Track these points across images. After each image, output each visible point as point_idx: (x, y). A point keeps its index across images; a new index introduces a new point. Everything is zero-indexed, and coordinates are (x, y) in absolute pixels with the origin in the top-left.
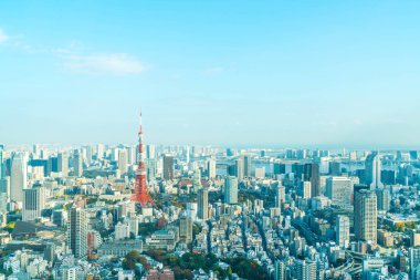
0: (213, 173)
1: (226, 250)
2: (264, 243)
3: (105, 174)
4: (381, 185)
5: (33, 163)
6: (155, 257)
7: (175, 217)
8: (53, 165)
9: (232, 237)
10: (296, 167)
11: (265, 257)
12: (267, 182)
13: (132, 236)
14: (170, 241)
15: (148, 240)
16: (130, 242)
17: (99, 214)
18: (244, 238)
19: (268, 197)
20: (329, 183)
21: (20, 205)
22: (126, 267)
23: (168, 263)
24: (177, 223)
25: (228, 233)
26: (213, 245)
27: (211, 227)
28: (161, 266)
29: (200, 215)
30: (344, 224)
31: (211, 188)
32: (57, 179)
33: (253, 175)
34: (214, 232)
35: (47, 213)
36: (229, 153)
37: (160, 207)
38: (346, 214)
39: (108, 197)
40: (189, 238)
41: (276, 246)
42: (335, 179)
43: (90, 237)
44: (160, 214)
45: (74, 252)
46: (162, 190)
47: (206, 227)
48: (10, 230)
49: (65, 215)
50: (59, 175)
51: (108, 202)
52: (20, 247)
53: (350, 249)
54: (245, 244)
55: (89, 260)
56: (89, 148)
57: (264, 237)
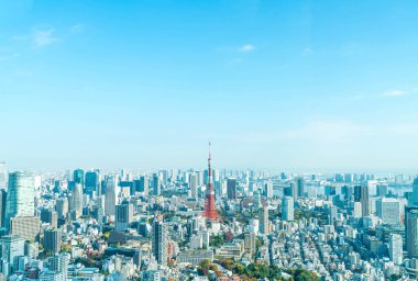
0: (271, 193)
1: (286, 261)
2: (321, 257)
3: (179, 194)
5: (122, 184)
6: (224, 265)
7: (240, 231)
8: (137, 185)
9: (291, 250)
10: (345, 190)
11: (323, 269)
12: (319, 203)
13: (204, 247)
14: (236, 252)
15: (218, 251)
16: (203, 252)
17: (176, 227)
18: (302, 253)
19: (322, 215)
20: (379, 204)
21: (113, 218)
22: (201, 273)
23: (236, 271)
24: (242, 237)
25: (286, 247)
26: (274, 257)
27: (272, 241)
28: (230, 273)
29: (262, 230)
30: (397, 242)
31: (270, 207)
32: (141, 198)
33: (306, 195)
34: (275, 246)
35: (134, 225)
36: (283, 176)
37: (226, 223)
38: (398, 232)
39: (183, 213)
40: (253, 250)
41: (332, 260)
42: (384, 200)
43: (170, 246)
44: (226, 228)
45: (157, 258)
46: (227, 208)
47: (267, 241)
48: (106, 239)
49: (149, 227)
50: (143, 194)
51: (183, 217)
52: (114, 253)
53: (403, 265)
54: (303, 257)
55: (170, 266)
56: (164, 172)
57: (320, 253)
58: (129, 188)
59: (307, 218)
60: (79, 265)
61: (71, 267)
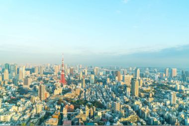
0: (86, 74)
1: (91, 98)
2: (103, 97)
3: (51, 74)
4: (140, 78)
5: (26, 70)
6: (67, 101)
7: (74, 88)
8: (32, 70)
10: (112, 72)
11: (103, 101)
12: (103, 77)
13: (60, 94)
14: (72, 96)
15: (65, 95)
16: (59, 96)
17: (49, 87)
18: (96, 95)
20: (123, 77)
21: (22, 83)
22: (58, 104)
23: (72, 103)
24: (75, 90)
25: (91, 93)
26: (86, 97)
27: (86, 91)
28: (70, 104)
29: (82, 87)
30: (128, 90)
31: (86, 79)
32: (35, 75)
34: (87, 93)
35: (31, 86)
36: (91, 67)
37: (69, 85)
38: (129, 87)
39: (52, 81)
40: (79, 94)
41: (107, 97)
42: (125, 76)
43: (46, 94)
44: (69, 87)
45: (41, 99)
46: (69, 79)
47: (84, 91)
48: (19, 92)
49: (38, 87)
50: (35, 74)
51: (51, 83)
52: (22, 97)
53: (130, 98)
54: (97, 97)
55: (46, 102)
57: (103, 95)
58: (29, 71)
59: (99, 82)
60: (6, 103)
61: (3, 104)
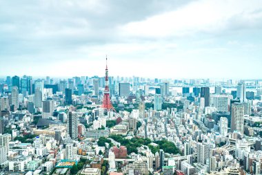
0: (147, 93)
1: (155, 136)
2: (178, 132)
3: (86, 93)
4: (246, 100)
5: (47, 86)
6: (115, 139)
9: (159, 129)
11: (177, 138)
12: (178, 98)
13: (103, 128)
14: (124, 131)
15: (112, 130)
16: (101, 130)
17: (84, 115)
18: (166, 130)
19: (179, 106)
21: (41, 110)
22: (100, 144)
23: (123, 143)
24: (128, 121)
25: (156, 127)
26: (148, 133)
27: (147, 123)
28: (119, 144)
29: (140, 116)
30: (224, 122)
31: (146, 101)
32: (60, 96)
33: (170, 93)
34: (149, 126)
35: (55, 114)
36: (156, 81)
37: (118, 112)
39: (89, 106)
40: (135, 129)
43: (79, 128)
45: (71, 136)
46: (118, 102)
47: (144, 123)
48: (36, 124)
49: (66, 116)
50: (61, 93)
51: (88, 108)
54: (167, 133)
55: (79, 140)
56: (77, 78)
57: (177, 130)
58: (51, 89)
59: (170, 108)
60: (17, 141)
61: (12, 143)
